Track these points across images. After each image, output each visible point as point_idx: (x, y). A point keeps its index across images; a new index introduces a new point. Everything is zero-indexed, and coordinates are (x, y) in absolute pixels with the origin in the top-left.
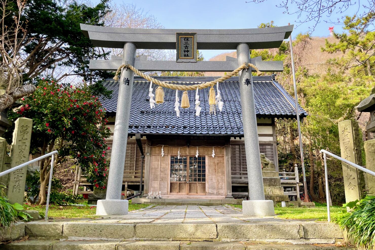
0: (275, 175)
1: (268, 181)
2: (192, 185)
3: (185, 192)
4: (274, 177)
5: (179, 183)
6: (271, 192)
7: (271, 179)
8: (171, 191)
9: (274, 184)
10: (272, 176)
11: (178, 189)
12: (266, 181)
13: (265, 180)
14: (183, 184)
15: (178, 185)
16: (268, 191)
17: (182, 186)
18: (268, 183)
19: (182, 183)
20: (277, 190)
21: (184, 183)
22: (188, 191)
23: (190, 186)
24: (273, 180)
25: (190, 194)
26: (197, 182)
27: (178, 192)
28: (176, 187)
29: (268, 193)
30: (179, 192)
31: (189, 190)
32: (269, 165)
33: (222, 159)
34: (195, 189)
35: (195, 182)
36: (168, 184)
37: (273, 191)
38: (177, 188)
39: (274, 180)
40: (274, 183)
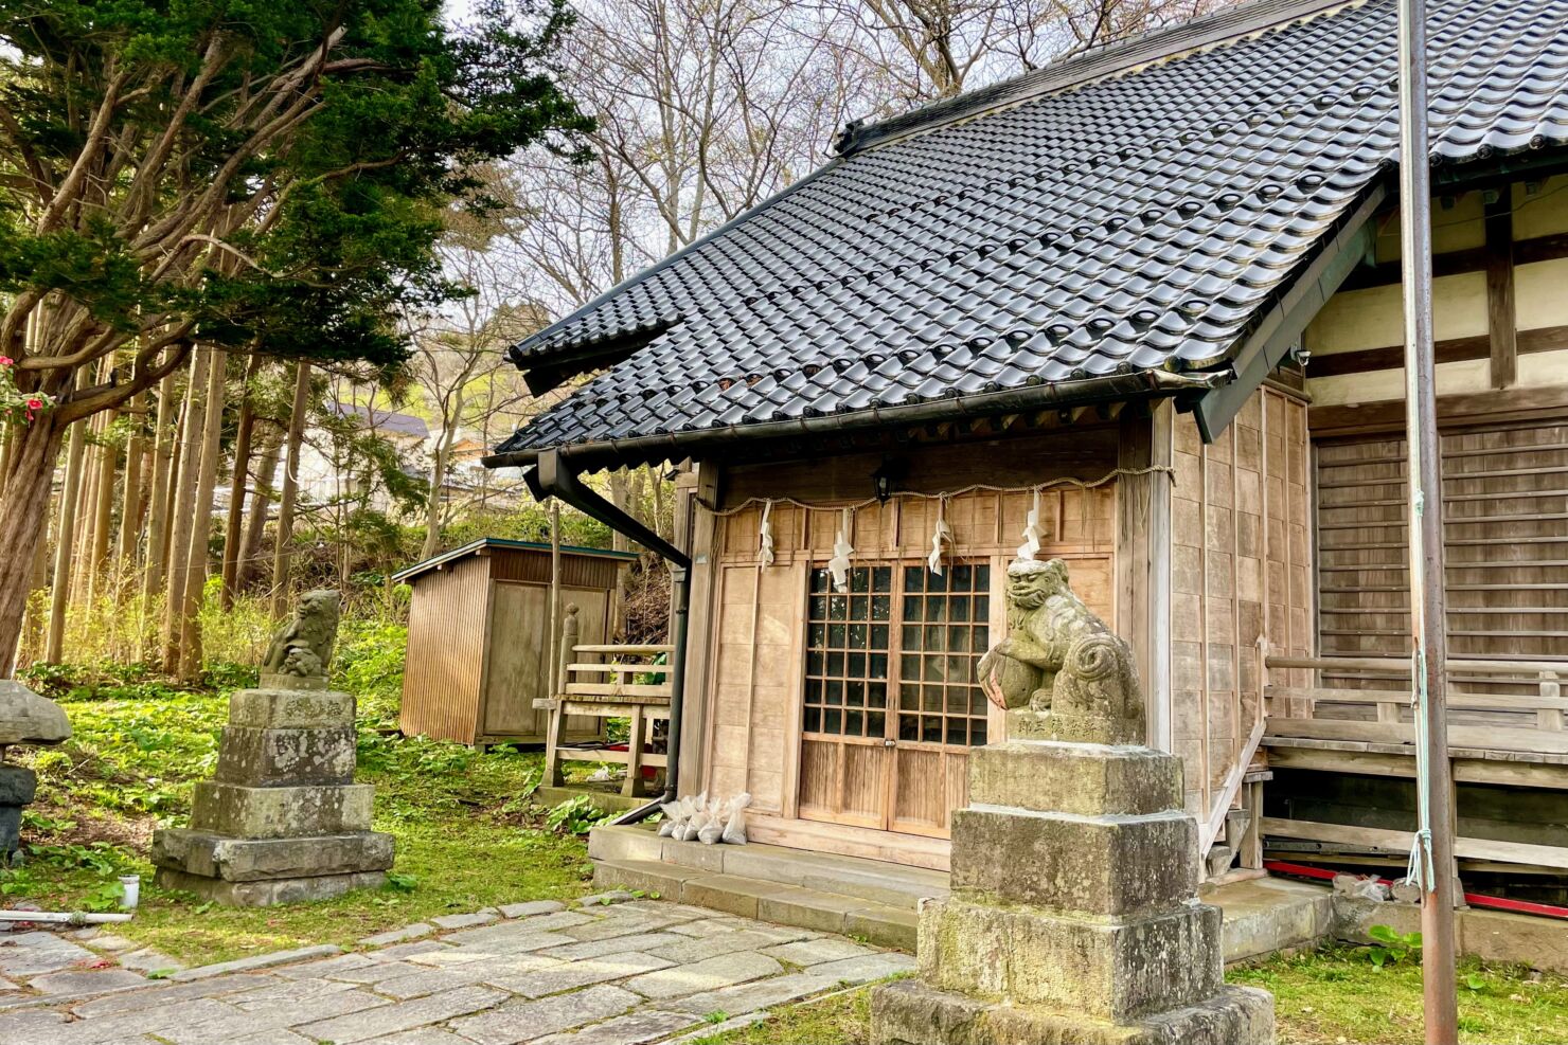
0: (1071, 791)
1: (998, 852)
2: (916, 763)
3: (875, 812)
4: (1056, 805)
5: (847, 746)
6: (1001, 973)
7: (1027, 831)
8: (803, 796)
9: (1044, 884)
10: (1042, 799)
11: (840, 785)
12: (983, 849)
13: (977, 838)
14: (869, 752)
15: (841, 761)
16: (973, 951)
17: (861, 770)
18: (998, 871)
19: (861, 747)
20: (1052, 959)
21: (872, 748)
22: (892, 803)
23: (903, 769)
24: (1039, 846)
25: (901, 824)
26: (941, 747)
27: (839, 802)
28: (831, 770)
29: (975, 975)
30: (846, 806)
31: (898, 800)
32: (1061, 678)
33: (1098, 576)
34: (932, 793)
35: (930, 745)
36: (787, 749)
37: (1018, 965)
38: (834, 781)
39: (1051, 837)
40: (1052, 878)
